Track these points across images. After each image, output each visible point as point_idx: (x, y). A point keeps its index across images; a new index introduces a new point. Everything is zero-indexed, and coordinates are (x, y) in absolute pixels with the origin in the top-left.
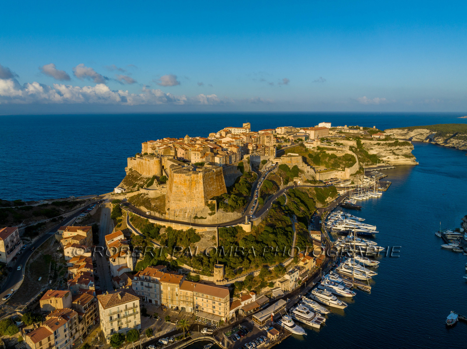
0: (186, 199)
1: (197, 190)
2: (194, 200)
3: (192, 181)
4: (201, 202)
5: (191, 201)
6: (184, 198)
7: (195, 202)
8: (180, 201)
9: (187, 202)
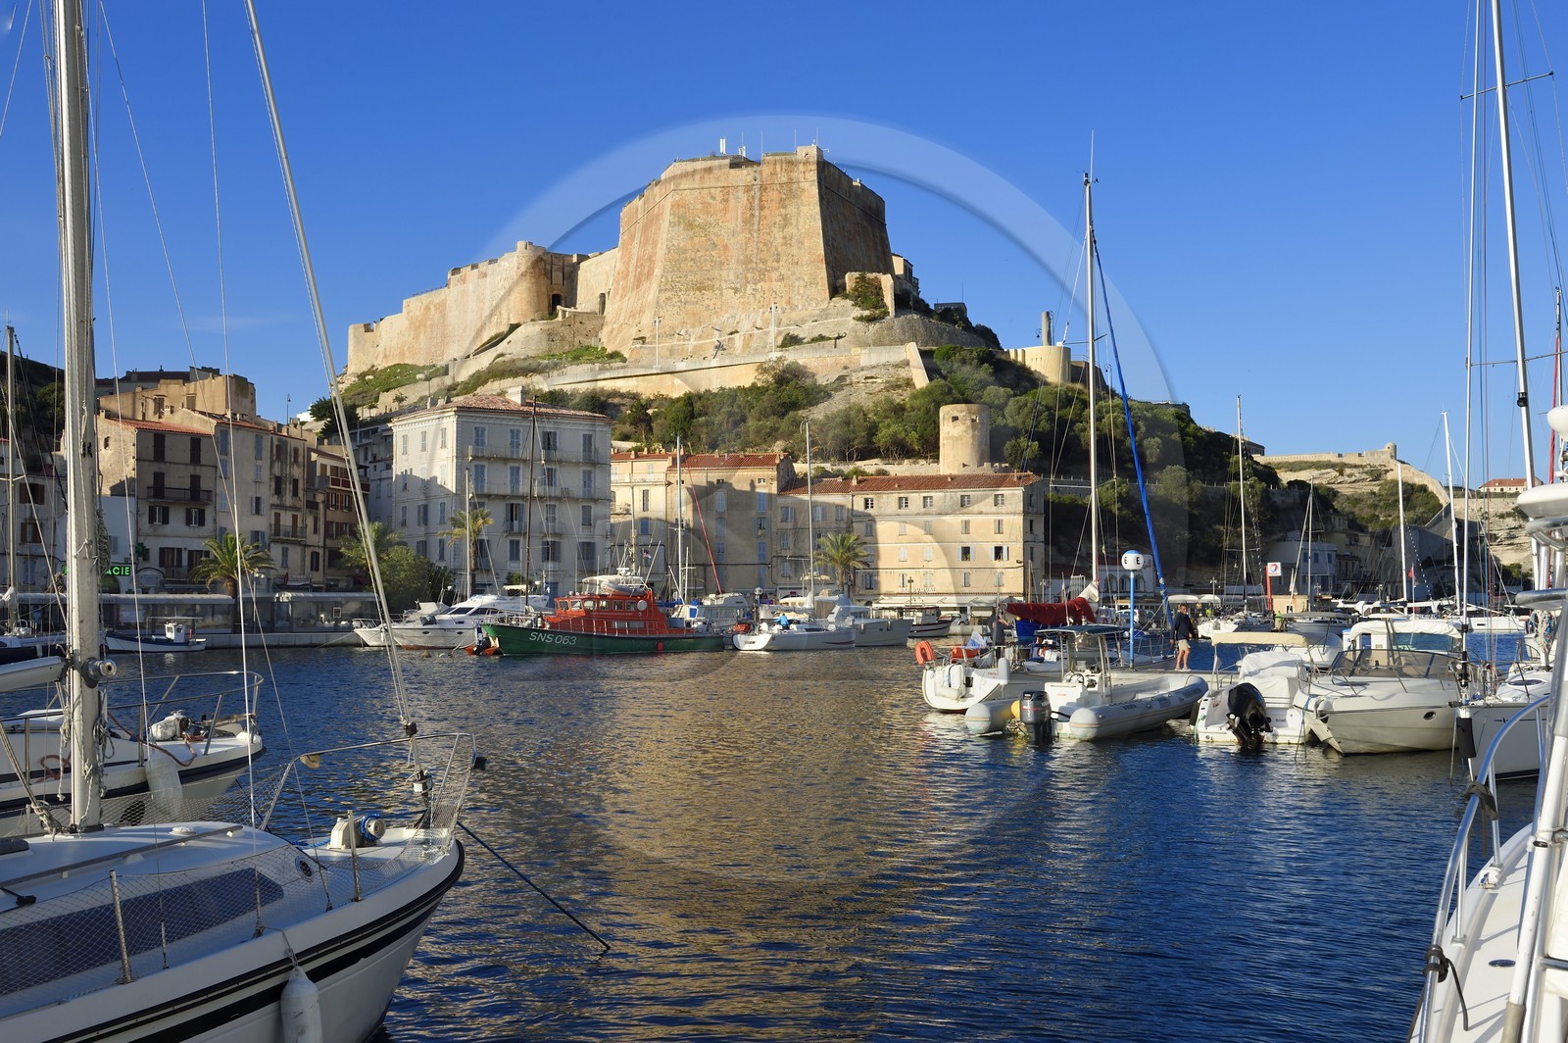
0: (732, 277)
1: (791, 230)
2: (775, 275)
3: (763, 188)
4: (813, 283)
5: (759, 286)
6: (724, 273)
7: (776, 285)
8: (700, 289)
9: (736, 291)
